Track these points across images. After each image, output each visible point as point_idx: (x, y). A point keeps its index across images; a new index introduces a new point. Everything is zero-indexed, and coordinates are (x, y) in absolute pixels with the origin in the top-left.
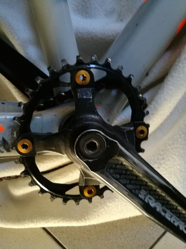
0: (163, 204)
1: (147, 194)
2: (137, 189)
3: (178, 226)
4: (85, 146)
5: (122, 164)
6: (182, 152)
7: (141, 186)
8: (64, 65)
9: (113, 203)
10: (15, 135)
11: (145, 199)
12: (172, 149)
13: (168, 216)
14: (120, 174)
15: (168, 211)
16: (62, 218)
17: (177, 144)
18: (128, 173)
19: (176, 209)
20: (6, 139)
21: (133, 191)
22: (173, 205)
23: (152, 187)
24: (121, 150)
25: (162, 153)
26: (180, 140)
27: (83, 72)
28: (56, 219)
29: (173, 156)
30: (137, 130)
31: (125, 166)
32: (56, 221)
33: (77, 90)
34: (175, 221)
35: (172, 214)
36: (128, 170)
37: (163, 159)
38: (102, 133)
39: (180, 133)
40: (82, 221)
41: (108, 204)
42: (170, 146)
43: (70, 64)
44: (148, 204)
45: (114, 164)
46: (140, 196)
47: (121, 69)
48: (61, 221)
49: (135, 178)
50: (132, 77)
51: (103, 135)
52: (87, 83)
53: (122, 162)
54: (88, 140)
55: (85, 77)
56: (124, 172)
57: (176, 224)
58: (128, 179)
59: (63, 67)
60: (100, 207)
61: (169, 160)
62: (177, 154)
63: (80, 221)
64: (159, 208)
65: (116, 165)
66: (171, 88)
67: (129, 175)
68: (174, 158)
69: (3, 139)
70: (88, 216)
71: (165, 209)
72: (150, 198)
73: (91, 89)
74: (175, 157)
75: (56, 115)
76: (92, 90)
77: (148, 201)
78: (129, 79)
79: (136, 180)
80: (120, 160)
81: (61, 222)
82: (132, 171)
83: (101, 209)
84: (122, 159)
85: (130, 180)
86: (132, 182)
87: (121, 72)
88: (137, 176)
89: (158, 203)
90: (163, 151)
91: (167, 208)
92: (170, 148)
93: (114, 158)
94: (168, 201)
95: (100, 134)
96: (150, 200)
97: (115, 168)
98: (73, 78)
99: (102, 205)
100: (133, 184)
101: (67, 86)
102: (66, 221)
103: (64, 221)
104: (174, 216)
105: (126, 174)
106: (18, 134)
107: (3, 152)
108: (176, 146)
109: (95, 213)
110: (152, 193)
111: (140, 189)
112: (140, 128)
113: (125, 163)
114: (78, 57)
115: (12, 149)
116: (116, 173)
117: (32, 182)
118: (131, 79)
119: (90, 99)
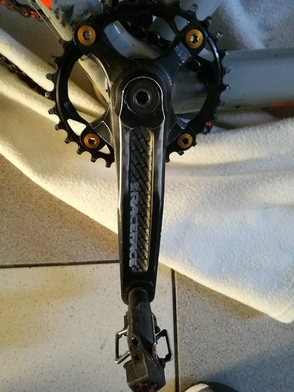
0: (139, 213)
1: (137, 191)
2: (135, 176)
3: (130, 245)
4: (138, 91)
5: (147, 142)
6: (194, 198)
7: (141, 177)
8: (191, 10)
9: (89, 186)
10: (88, 17)
11: (132, 192)
12: (189, 189)
13: (133, 227)
14: (137, 149)
15: (137, 224)
16: (20, 154)
17: (197, 188)
18: (144, 155)
19: (144, 229)
20: (75, 10)
21: (131, 174)
22: (145, 223)
23: (148, 188)
24: (160, 128)
25: (177, 185)
26: (202, 188)
27: (200, 35)
28: (14, 149)
29: (184, 195)
30: (184, 135)
31: (148, 146)
32: (12, 150)
33: (180, 43)
34: (133, 238)
35: (137, 230)
36: (146, 152)
37: (173, 190)
38: (162, 97)
39: (209, 183)
40: (38, 176)
41: (82, 183)
42: (190, 185)
43: (197, 15)
44: (130, 199)
45: (142, 134)
46: (131, 184)
47: (227, 71)
48: (18, 155)
49: (143, 165)
50: (228, 87)
51: (161, 98)
52: (192, 47)
53: (149, 140)
54: (147, 89)
55: (197, 41)
56: (142, 151)
57: (131, 241)
58: (138, 160)
59: (189, 11)
60: (71, 179)
61: (176, 195)
62: (188, 196)
63: (36, 173)
64: (133, 213)
65: (143, 137)
66: (244, 137)
67: (142, 157)
68: (182, 198)
69: (72, 8)
70: (49, 176)
71: (137, 219)
72: (135, 197)
73: (190, 55)
74: (184, 198)
75: (134, 46)
76: (190, 58)
77: (132, 197)
78: (223, 87)
79: (143, 168)
80: (150, 137)
81: (16, 156)
82: (148, 157)
83: (70, 181)
84: (152, 138)
85: (139, 163)
86: (138, 167)
87: (225, 74)
88: (147, 166)
89: (137, 209)
90: (180, 184)
91: (139, 221)
92: (188, 186)
93: (147, 129)
94: (146, 215)
95: (161, 96)
96: (134, 198)
97: (139, 139)
98: (187, 29)
99: (75, 179)
100: (137, 169)
101: (174, 31)
102: (22, 160)
103: (21, 159)
104: (137, 233)
105: (141, 154)
106: (91, 19)
107: (58, 18)
108: (194, 189)
109: (60, 180)
110: (142, 194)
111: (137, 180)
112: (188, 136)
113: (151, 144)
114: (209, 18)
115: (71, 25)
116: (134, 144)
117: (53, 75)
118: (225, 88)
119: (181, 62)
